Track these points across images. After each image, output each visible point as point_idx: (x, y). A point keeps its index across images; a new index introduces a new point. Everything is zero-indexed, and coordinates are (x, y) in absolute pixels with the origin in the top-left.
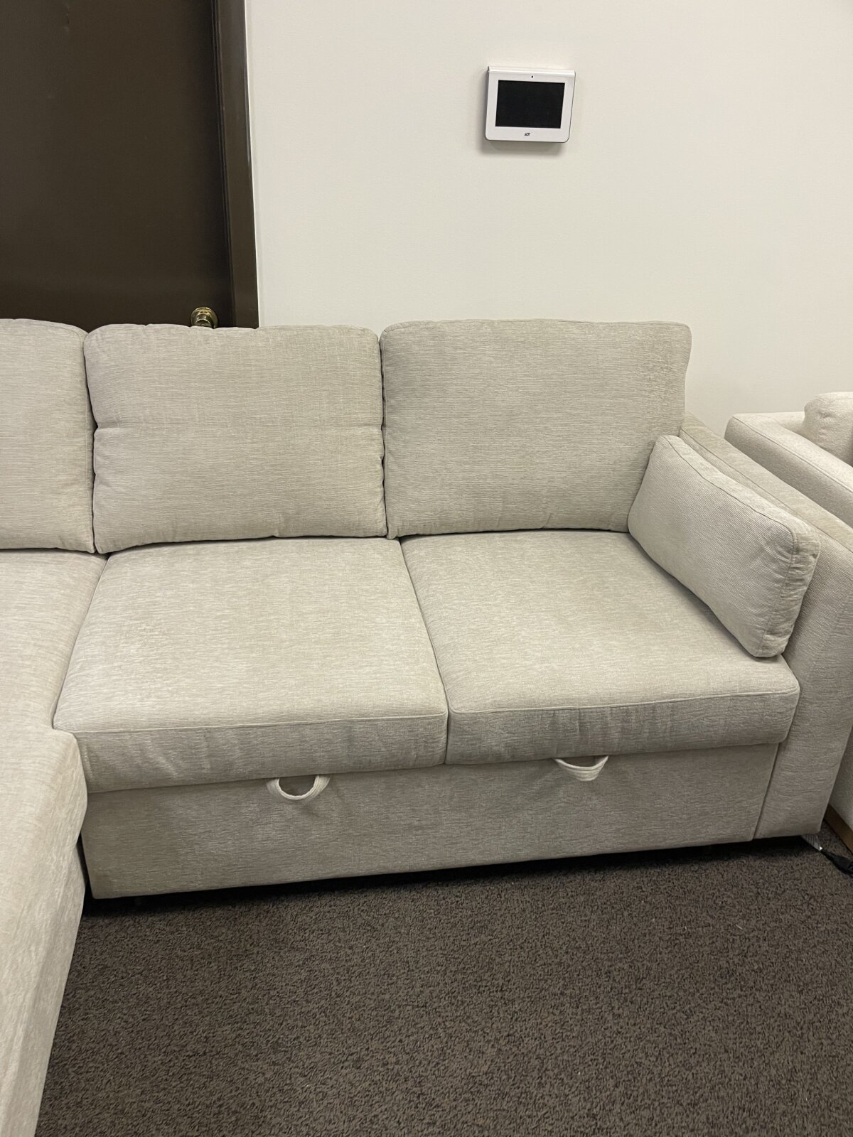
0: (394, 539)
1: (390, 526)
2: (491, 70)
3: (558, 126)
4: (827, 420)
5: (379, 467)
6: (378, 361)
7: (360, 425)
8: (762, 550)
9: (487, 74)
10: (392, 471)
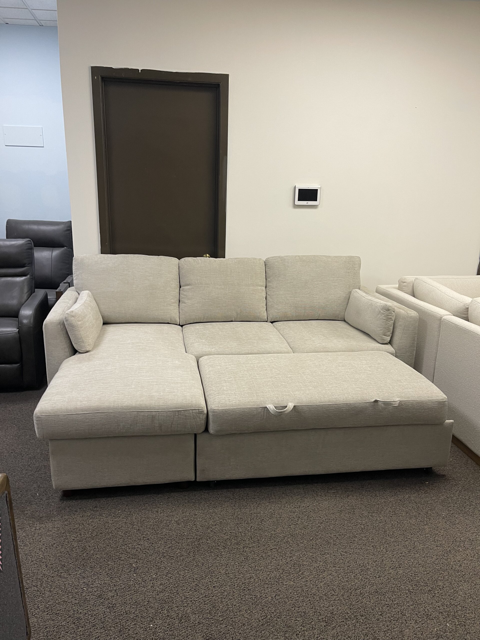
0: (270, 322)
1: (268, 318)
2: (296, 186)
3: (317, 201)
4: (405, 284)
5: (265, 299)
6: (264, 267)
7: (260, 286)
8: (380, 312)
9: (295, 187)
10: (269, 300)
